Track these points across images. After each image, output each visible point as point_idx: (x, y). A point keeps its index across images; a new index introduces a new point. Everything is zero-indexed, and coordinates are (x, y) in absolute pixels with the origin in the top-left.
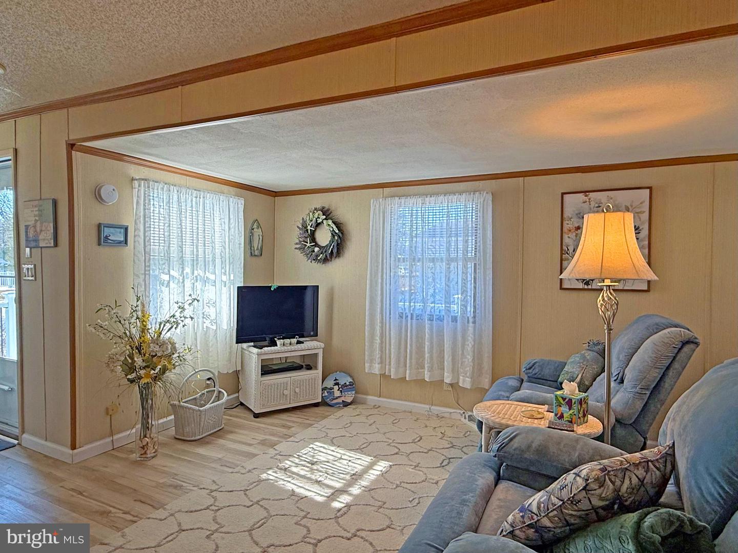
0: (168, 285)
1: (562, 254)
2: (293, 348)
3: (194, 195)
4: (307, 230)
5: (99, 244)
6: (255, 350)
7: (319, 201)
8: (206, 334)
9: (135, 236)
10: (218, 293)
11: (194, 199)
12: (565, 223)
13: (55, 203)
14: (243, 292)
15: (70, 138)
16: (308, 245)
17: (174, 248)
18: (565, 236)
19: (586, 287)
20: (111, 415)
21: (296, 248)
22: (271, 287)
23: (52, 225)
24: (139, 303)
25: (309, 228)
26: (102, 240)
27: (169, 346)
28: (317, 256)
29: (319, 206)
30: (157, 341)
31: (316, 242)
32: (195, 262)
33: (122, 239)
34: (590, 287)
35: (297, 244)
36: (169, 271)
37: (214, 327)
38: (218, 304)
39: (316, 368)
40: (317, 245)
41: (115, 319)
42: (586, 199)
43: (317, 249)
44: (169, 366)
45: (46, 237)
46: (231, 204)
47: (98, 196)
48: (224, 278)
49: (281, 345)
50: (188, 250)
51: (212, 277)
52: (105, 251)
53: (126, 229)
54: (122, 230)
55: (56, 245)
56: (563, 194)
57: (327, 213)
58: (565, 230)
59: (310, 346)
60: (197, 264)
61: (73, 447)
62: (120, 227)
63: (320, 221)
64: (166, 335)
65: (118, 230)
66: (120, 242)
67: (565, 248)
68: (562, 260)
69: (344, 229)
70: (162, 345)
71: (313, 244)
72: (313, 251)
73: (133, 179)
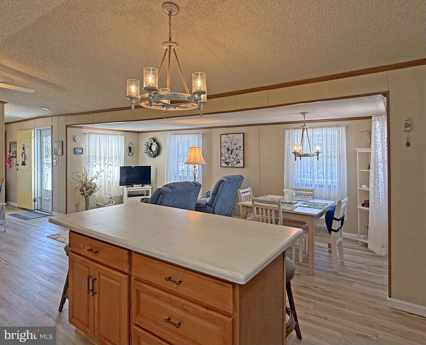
0: (95, 166)
1: (221, 155)
2: (139, 188)
3: (105, 137)
4: (148, 146)
5: (75, 154)
6: (125, 188)
7: (152, 135)
8: (109, 182)
9: (85, 151)
10: (113, 169)
11: (105, 138)
12: (222, 144)
13: (62, 142)
14: (122, 168)
15: (67, 124)
16: (149, 151)
17: (98, 154)
18: (222, 149)
19: (227, 166)
20: (77, 206)
21: (144, 152)
22: (132, 166)
23: (61, 149)
24: (85, 172)
25: (149, 145)
26: (75, 153)
27: (94, 185)
28: (151, 155)
29: (152, 137)
30: (90, 183)
31: (152, 150)
32: (105, 158)
33: (81, 152)
34: (228, 166)
35: (145, 151)
36: (96, 162)
37: (112, 180)
38: (113, 172)
39: (149, 195)
40: (152, 151)
41: (78, 176)
42: (227, 136)
43: (151, 153)
44: (94, 191)
45: (60, 152)
46: (119, 138)
47: (74, 140)
48: (116, 164)
49: (135, 186)
50: (102, 155)
51: (111, 163)
52: (76, 156)
53: (83, 149)
54: (81, 149)
55: (62, 155)
56: (221, 135)
57: (154, 140)
58: (221, 147)
59: (147, 187)
60: (106, 159)
61: (66, 213)
62: (81, 148)
63: (152, 142)
64: (93, 182)
65: (80, 149)
66: (81, 153)
67: (222, 153)
68: (221, 157)
69: (160, 145)
70: (91, 184)
71: (150, 151)
72: (150, 153)
73: (85, 133)
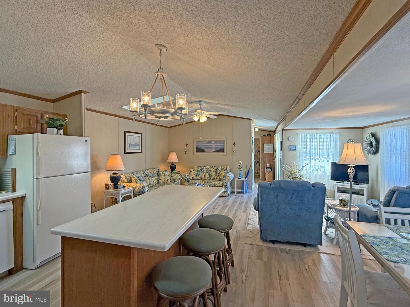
0: (306, 160)
5: (289, 151)
7: (371, 130)
8: (320, 176)
9: (298, 148)
10: (325, 164)
11: (316, 136)
16: (369, 147)
25: (369, 141)
33: (295, 149)
35: (365, 147)
36: (306, 157)
47: (288, 139)
48: (327, 159)
49: (346, 183)
51: (323, 159)
54: (295, 147)
57: (373, 135)
71: (371, 147)
72: (370, 150)
73: (298, 134)
